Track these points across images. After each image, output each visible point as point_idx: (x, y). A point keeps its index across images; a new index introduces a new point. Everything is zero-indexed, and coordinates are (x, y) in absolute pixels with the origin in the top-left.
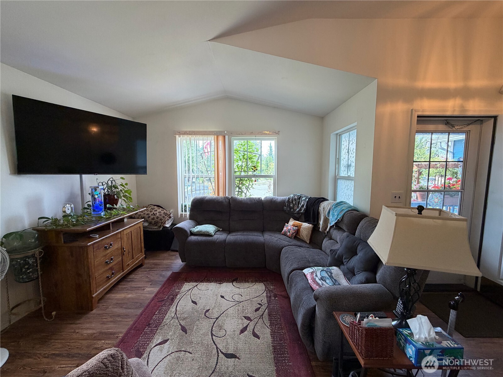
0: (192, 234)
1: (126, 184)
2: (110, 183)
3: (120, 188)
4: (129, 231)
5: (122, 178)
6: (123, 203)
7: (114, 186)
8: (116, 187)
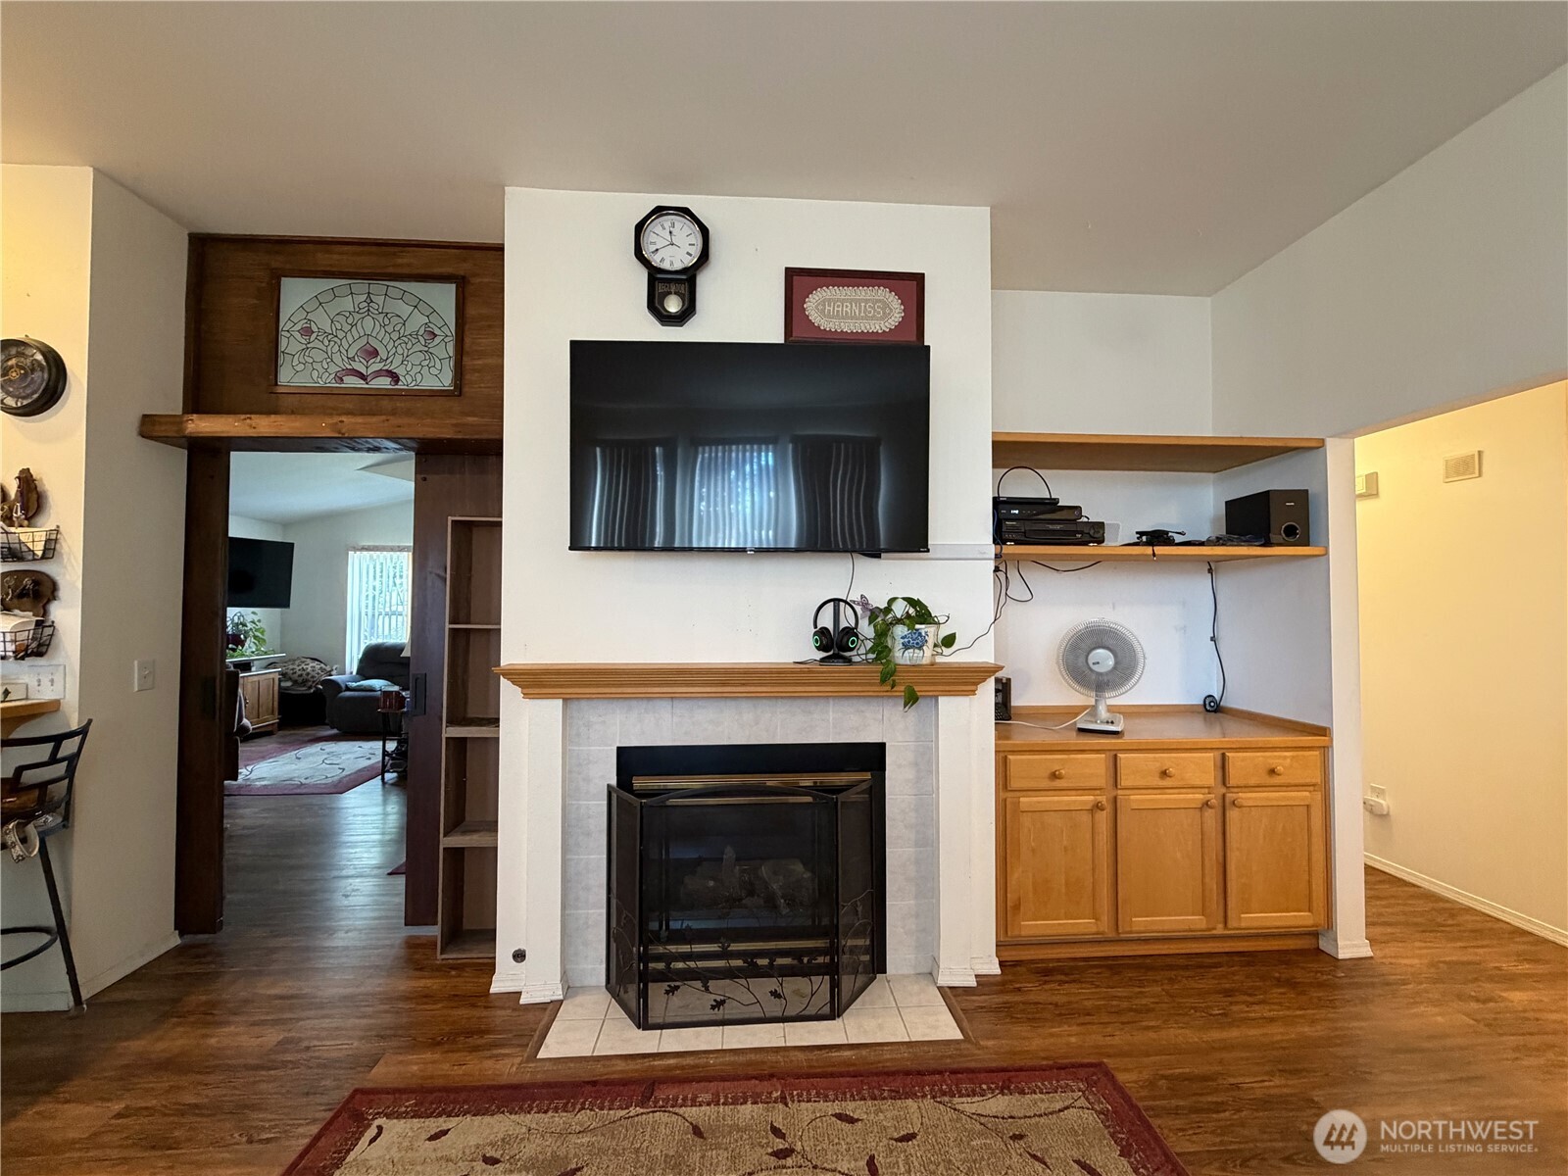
0: (348, 689)
1: (259, 621)
2: (236, 619)
3: (250, 626)
4: (256, 679)
5: (253, 613)
6: (252, 645)
7: (241, 623)
8: (244, 625)
